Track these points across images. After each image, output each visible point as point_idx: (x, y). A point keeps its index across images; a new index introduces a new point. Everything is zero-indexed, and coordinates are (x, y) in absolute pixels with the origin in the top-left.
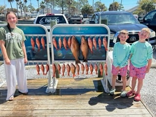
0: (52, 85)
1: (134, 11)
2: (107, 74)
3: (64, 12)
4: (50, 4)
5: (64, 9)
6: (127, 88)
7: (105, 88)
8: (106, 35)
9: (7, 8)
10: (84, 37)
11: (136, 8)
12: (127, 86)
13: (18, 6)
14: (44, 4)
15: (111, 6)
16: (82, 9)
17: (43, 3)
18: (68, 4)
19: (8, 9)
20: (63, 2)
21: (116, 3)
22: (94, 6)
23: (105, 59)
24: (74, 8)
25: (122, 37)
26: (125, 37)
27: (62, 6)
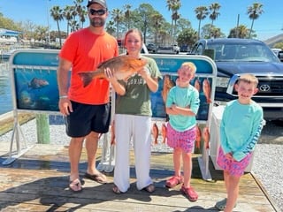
0: (108, 159)
1: (277, 42)
2: (208, 147)
3: (147, 40)
4: (123, 26)
5: (147, 35)
6: (246, 175)
7: (203, 173)
8: (210, 76)
9: (51, 31)
10: (170, 77)
11: (280, 38)
12: (245, 173)
13: (70, 28)
14: (113, 26)
15: (232, 32)
16: (180, 36)
17: (111, 23)
18: (154, 26)
19: (53, 32)
20: (146, 23)
21: (242, 27)
22: (201, 31)
23: (206, 119)
24: (165, 33)
25: (243, 89)
26: (250, 90)
27: (144, 29)
